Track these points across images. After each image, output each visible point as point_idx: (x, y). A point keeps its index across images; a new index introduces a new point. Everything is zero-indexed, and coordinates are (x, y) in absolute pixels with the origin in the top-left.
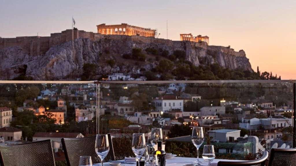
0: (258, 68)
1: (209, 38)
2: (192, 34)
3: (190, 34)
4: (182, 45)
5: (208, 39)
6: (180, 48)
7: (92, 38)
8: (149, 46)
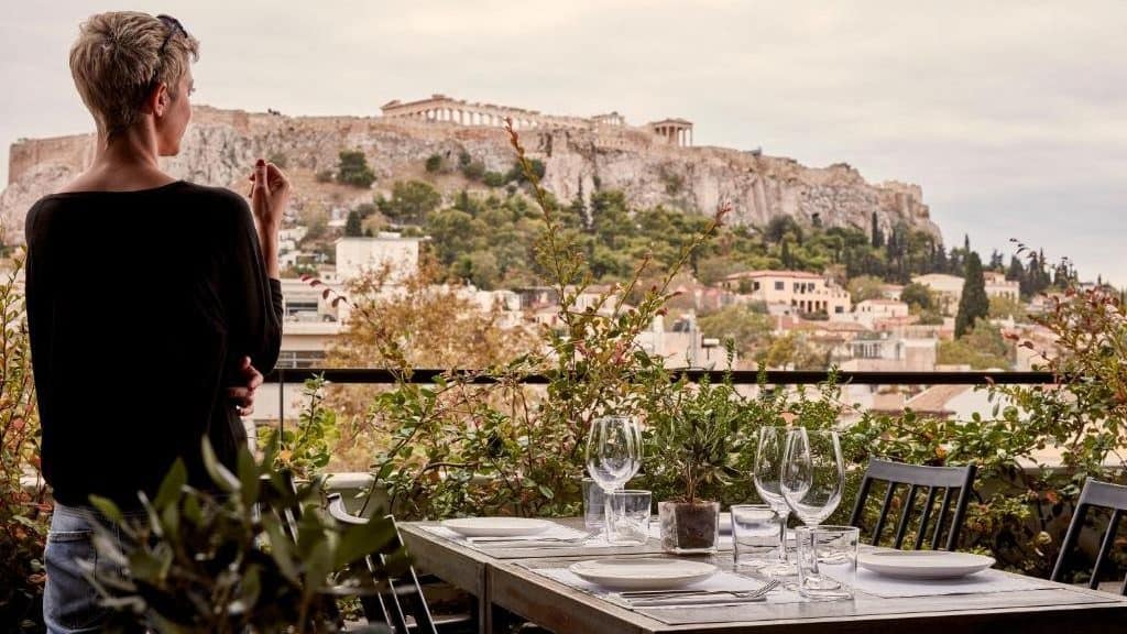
0: (967, 237)
1: (694, 127)
2: (620, 114)
3: (615, 114)
4: (542, 144)
5: (691, 129)
6: (536, 152)
7: (243, 128)
8: (436, 148)
